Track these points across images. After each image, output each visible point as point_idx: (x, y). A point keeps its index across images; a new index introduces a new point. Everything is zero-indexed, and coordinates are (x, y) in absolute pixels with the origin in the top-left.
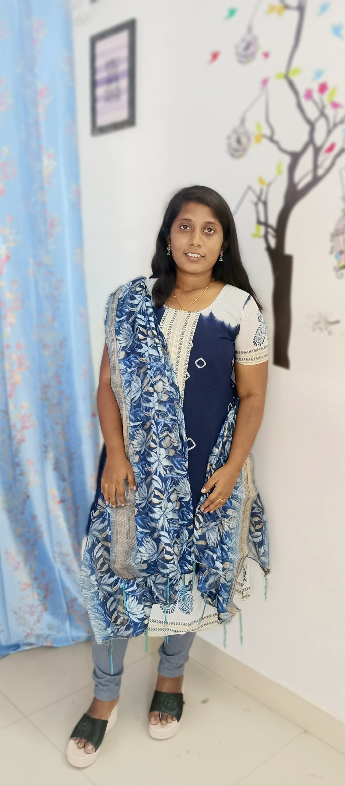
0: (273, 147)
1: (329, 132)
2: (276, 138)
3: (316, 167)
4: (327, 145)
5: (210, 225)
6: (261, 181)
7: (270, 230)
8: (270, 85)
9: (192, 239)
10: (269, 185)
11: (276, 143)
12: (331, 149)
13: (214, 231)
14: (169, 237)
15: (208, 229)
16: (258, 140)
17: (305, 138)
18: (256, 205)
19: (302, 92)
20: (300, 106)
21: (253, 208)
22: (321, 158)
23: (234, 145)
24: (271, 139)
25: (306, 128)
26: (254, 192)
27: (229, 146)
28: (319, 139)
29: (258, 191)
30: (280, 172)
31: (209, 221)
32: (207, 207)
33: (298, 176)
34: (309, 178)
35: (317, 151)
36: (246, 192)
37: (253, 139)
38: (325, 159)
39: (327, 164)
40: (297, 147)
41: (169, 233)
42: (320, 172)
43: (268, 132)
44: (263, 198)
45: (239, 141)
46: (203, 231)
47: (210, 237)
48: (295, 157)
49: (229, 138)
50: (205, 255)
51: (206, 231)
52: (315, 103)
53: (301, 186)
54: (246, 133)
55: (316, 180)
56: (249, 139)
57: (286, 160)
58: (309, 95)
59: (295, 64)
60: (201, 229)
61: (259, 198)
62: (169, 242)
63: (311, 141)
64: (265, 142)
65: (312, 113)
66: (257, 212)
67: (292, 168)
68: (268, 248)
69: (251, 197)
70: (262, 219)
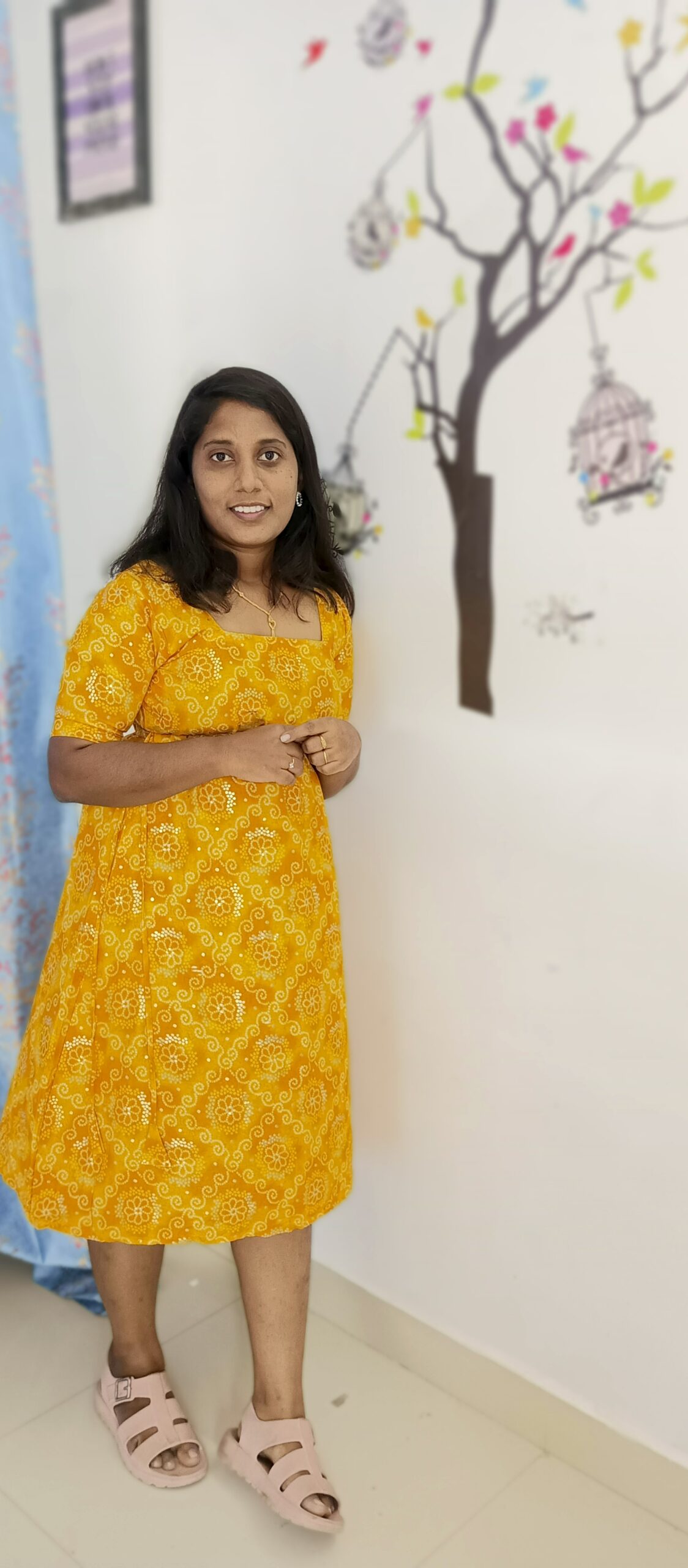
0: (446, 244)
1: (562, 212)
2: (451, 224)
3: (535, 286)
4: (558, 241)
6: (422, 318)
7: (444, 423)
8: (435, 111)
10: (439, 326)
11: (451, 236)
12: (566, 247)
16: (413, 231)
17: (511, 225)
18: (413, 368)
19: (502, 126)
20: (498, 157)
21: (407, 375)
22: (547, 266)
23: (364, 240)
24: (440, 228)
25: (513, 204)
26: (408, 341)
27: (353, 242)
28: (540, 227)
29: (416, 340)
30: (460, 299)
33: (497, 306)
34: (521, 311)
35: (537, 253)
36: (392, 341)
37: (402, 228)
38: (555, 271)
39: (558, 281)
40: (495, 245)
42: (545, 298)
44: (427, 354)
45: (372, 233)
48: (492, 266)
49: (351, 226)
52: (531, 150)
53: (504, 328)
54: (387, 215)
55: (535, 316)
56: (394, 229)
57: (474, 272)
58: (516, 132)
59: (486, 68)
61: (419, 355)
63: (524, 231)
64: (428, 235)
65: (525, 170)
66: (416, 384)
67: (486, 289)
68: (442, 462)
69: (403, 353)
70: (427, 399)
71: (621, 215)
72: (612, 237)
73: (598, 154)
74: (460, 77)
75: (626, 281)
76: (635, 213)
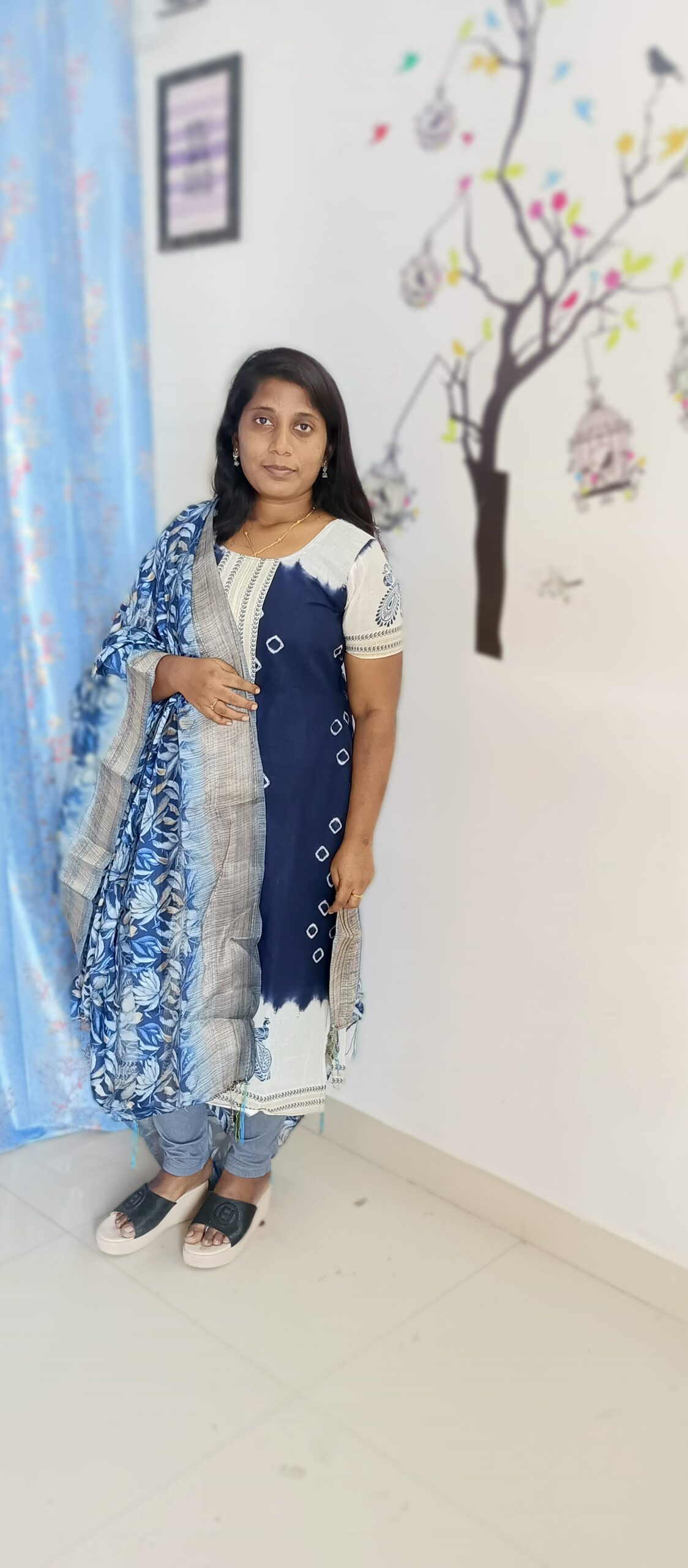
0: (477, 294)
1: (569, 274)
2: (484, 277)
3: (546, 329)
4: (565, 296)
5: (304, 418)
6: (457, 348)
7: (472, 430)
8: (475, 189)
9: (274, 441)
10: (471, 355)
11: (483, 287)
12: (571, 301)
13: (312, 429)
14: (235, 435)
15: (302, 425)
16: (453, 280)
17: (530, 282)
18: (449, 387)
19: (526, 204)
20: (521, 228)
21: (442, 392)
22: (556, 314)
23: (413, 284)
24: (475, 279)
25: (531, 266)
26: (445, 365)
27: (405, 287)
28: (552, 283)
29: (452, 364)
30: (488, 335)
31: (303, 412)
32: (300, 387)
33: (517, 342)
34: (535, 348)
35: (549, 304)
36: (433, 365)
37: (445, 278)
38: (561, 318)
39: (564, 326)
40: (516, 295)
41: (236, 430)
42: (554, 338)
43: (467, 266)
44: (460, 376)
45: (420, 279)
46: (293, 429)
47: (303, 439)
48: (514, 312)
49: (404, 273)
50: (298, 468)
51: (299, 428)
52: (547, 225)
53: (522, 359)
54: (433, 267)
55: (546, 351)
56: (437, 277)
57: (499, 316)
58: (537, 210)
59: (516, 157)
60: (290, 425)
61: (454, 376)
62: (236, 443)
63: (539, 287)
64: (465, 284)
65: (542, 240)
66: (451, 399)
67: (508, 330)
68: (470, 462)
69: (441, 374)
70: (459, 410)
71: (613, 280)
72: (607, 295)
73: (598, 231)
74: (494, 164)
75: (616, 329)
76: (624, 279)
